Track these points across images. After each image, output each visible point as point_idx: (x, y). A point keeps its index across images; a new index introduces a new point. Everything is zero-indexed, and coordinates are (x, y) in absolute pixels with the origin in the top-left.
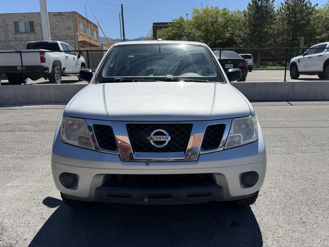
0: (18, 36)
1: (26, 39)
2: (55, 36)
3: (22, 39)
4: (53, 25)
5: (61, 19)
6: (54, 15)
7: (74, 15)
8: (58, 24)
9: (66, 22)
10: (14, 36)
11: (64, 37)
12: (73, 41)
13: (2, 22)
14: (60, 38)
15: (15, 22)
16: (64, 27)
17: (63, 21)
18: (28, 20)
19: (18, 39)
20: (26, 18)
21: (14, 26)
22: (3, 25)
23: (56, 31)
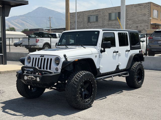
0: (110, 22)
1: (115, 24)
2: (134, 21)
3: (112, 25)
4: (134, 13)
5: (139, 9)
6: (134, 7)
7: (149, 5)
8: (137, 12)
9: (143, 10)
10: (108, 22)
11: (140, 21)
12: (147, 24)
13: (102, 14)
14: (137, 22)
15: (109, 14)
16: (140, 14)
17: (141, 10)
18: (117, 11)
19: (110, 25)
20: (116, 10)
21: (109, 16)
22: (102, 16)
23: (135, 17)
